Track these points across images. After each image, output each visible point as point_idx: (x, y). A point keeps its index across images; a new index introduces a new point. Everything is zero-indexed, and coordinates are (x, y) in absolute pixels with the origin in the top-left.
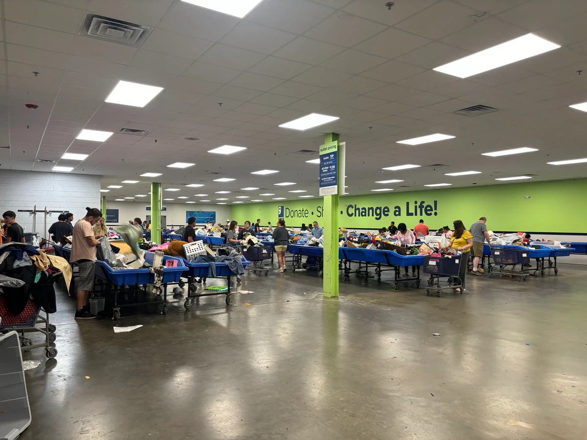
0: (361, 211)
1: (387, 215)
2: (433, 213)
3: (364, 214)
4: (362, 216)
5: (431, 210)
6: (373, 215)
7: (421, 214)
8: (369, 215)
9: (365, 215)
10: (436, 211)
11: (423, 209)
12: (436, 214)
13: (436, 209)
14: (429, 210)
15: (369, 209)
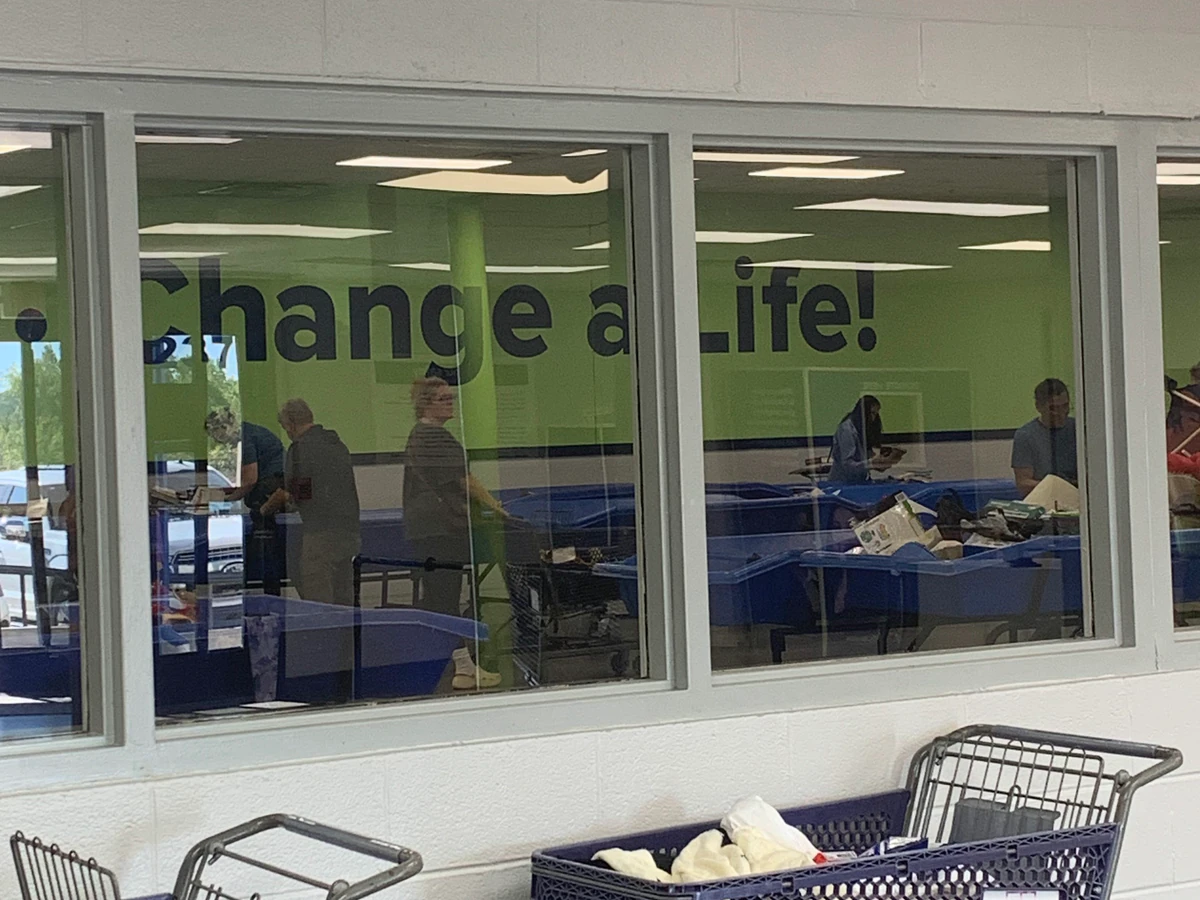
0: (274, 315)
1: (537, 347)
2: (851, 332)
3: (305, 338)
4: (292, 352)
5: (842, 316)
6: (401, 347)
7: (780, 343)
8: (361, 349)
9: (325, 349)
10: (866, 323)
11: (793, 312)
12: (867, 340)
13: (867, 312)
14: (829, 318)
15: (361, 300)
